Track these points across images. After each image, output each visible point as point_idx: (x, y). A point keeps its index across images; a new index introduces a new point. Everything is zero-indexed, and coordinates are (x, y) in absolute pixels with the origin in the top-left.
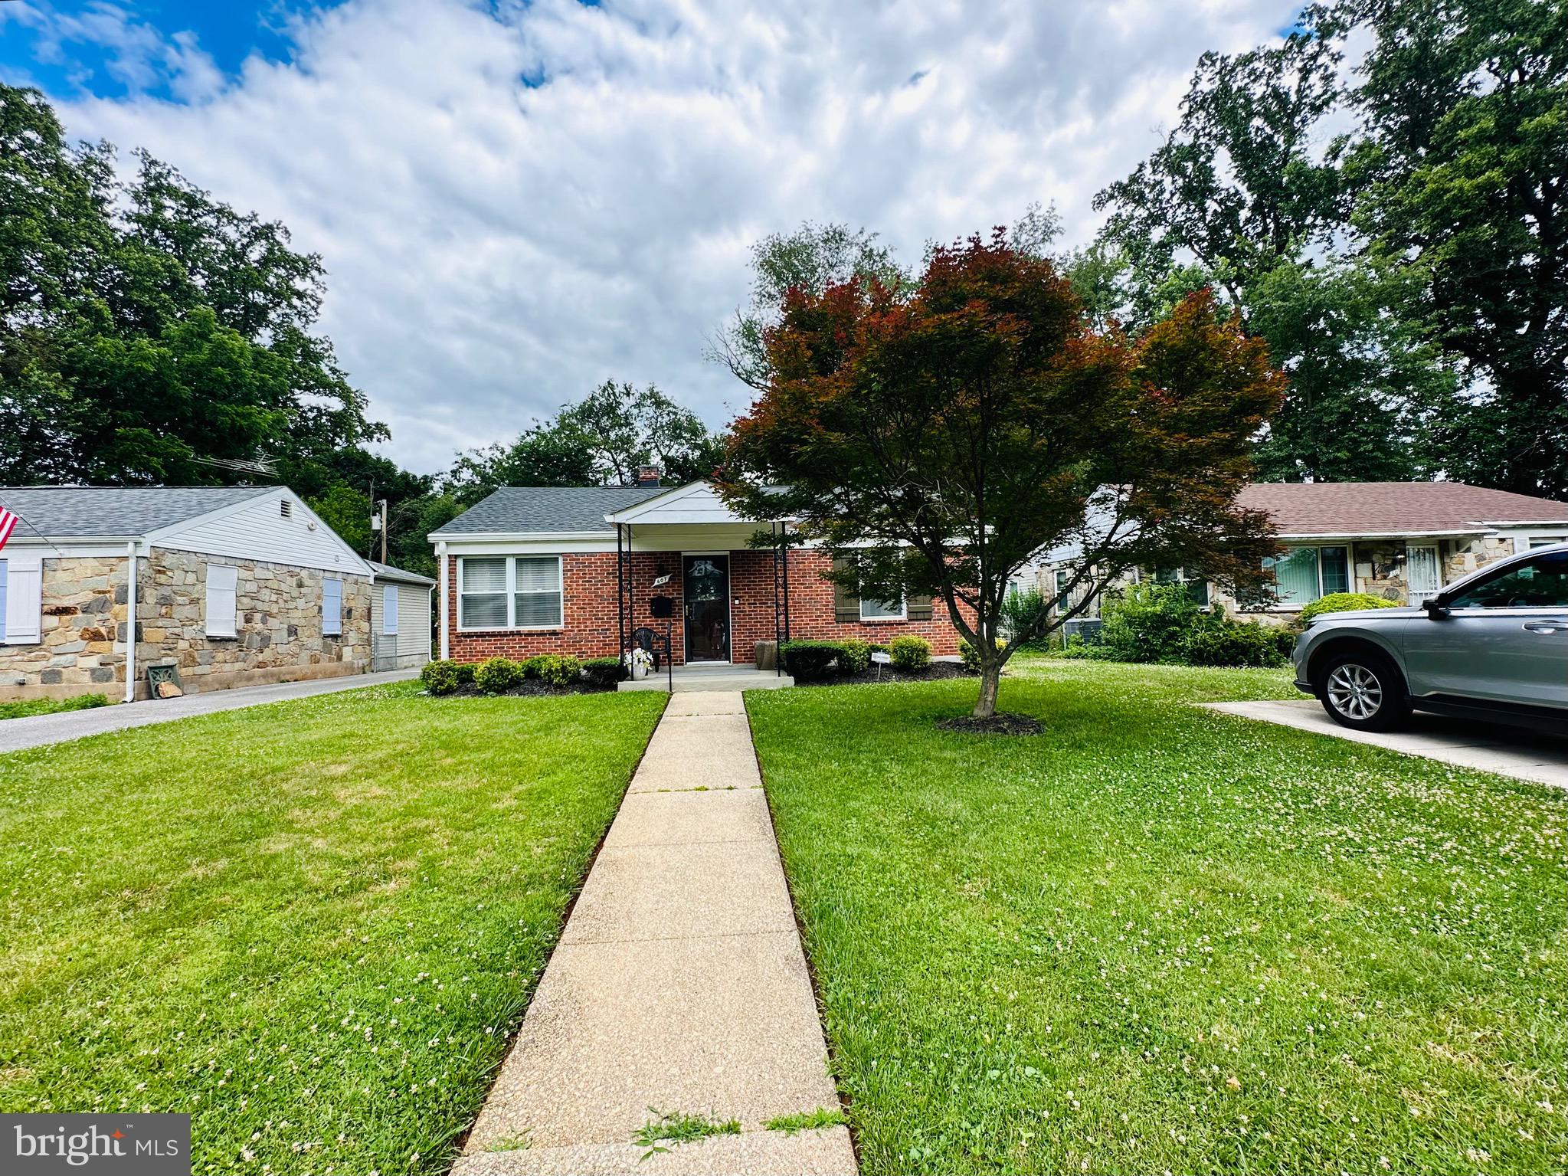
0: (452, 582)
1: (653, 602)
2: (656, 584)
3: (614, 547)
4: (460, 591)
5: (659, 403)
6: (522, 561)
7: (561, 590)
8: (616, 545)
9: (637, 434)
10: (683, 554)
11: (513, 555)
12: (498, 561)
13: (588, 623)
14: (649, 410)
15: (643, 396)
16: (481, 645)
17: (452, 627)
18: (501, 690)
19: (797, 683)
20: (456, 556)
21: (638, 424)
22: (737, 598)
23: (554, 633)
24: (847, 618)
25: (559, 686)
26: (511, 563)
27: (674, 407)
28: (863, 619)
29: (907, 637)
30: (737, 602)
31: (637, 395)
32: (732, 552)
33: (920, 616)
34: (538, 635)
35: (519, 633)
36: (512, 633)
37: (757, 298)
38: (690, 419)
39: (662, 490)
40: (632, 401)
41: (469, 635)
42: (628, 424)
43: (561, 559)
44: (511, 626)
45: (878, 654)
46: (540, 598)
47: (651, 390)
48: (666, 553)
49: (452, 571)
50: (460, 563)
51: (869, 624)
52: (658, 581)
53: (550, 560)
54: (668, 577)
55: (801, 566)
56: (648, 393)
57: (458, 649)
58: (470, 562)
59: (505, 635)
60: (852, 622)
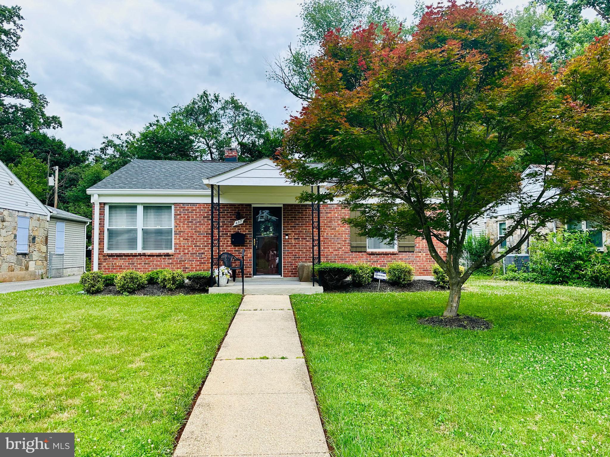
0: (102, 220)
1: (233, 236)
2: (235, 224)
3: (209, 200)
4: (106, 227)
5: (237, 107)
6: (147, 208)
7: (173, 227)
8: (210, 199)
9: (222, 127)
10: (253, 206)
11: (142, 204)
12: (132, 207)
13: (190, 249)
14: (230, 112)
15: (226, 102)
16: (119, 262)
17: (101, 250)
18: (132, 292)
19: (325, 290)
20: (105, 204)
21: (224, 121)
22: (287, 235)
23: (168, 255)
24: (359, 249)
25: (170, 290)
26: (140, 209)
27: (247, 110)
28: (369, 250)
29: (398, 263)
30: (287, 237)
31: (223, 101)
32: (284, 205)
33: (407, 249)
34: (157, 256)
35: (144, 255)
36: (140, 255)
37: (302, 38)
38: (257, 118)
39: (240, 164)
40: (219, 105)
41: (112, 255)
42: (216, 121)
43: (173, 207)
44: (139, 250)
45: (379, 274)
46: (159, 232)
47: (232, 98)
48: (242, 205)
49: (102, 213)
50: (107, 208)
51: (372, 254)
52: (237, 223)
53: (167, 207)
54: (243, 220)
55: (329, 215)
56: (230, 100)
57: (105, 264)
58: (113, 207)
59: (135, 255)
60: (361, 252)
